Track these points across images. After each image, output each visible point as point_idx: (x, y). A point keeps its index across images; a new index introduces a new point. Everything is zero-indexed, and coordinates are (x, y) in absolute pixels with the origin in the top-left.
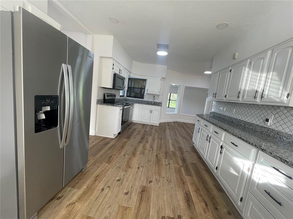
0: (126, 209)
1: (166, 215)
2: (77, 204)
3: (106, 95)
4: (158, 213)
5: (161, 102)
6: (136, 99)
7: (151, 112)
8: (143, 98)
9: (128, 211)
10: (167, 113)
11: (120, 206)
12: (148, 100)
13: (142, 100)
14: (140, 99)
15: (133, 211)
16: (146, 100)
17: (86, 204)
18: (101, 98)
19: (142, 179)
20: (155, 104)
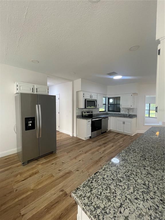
0: (52, 176)
1: (66, 190)
2: (40, 165)
3: (83, 112)
4: (63, 187)
5: (136, 114)
6: (115, 113)
7: (124, 123)
8: (120, 112)
9: (52, 177)
10: (145, 124)
11: (51, 174)
12: (124, 113)
13: (119, 113)
14: (118, 113)
15: (54, 179)
16: (122, 113)
17: (42, 166)
18: (80, 114)
19: (75, 167)
20: (131, 116)
